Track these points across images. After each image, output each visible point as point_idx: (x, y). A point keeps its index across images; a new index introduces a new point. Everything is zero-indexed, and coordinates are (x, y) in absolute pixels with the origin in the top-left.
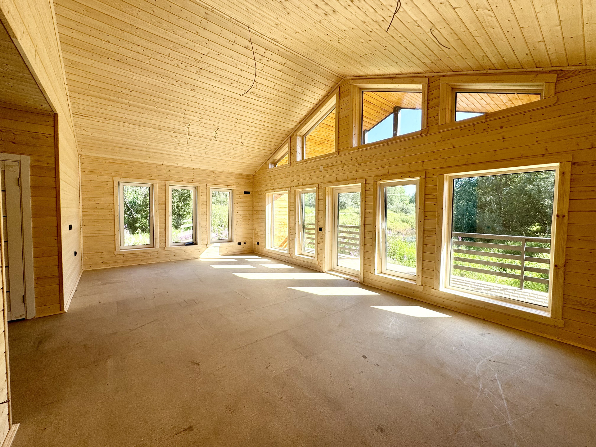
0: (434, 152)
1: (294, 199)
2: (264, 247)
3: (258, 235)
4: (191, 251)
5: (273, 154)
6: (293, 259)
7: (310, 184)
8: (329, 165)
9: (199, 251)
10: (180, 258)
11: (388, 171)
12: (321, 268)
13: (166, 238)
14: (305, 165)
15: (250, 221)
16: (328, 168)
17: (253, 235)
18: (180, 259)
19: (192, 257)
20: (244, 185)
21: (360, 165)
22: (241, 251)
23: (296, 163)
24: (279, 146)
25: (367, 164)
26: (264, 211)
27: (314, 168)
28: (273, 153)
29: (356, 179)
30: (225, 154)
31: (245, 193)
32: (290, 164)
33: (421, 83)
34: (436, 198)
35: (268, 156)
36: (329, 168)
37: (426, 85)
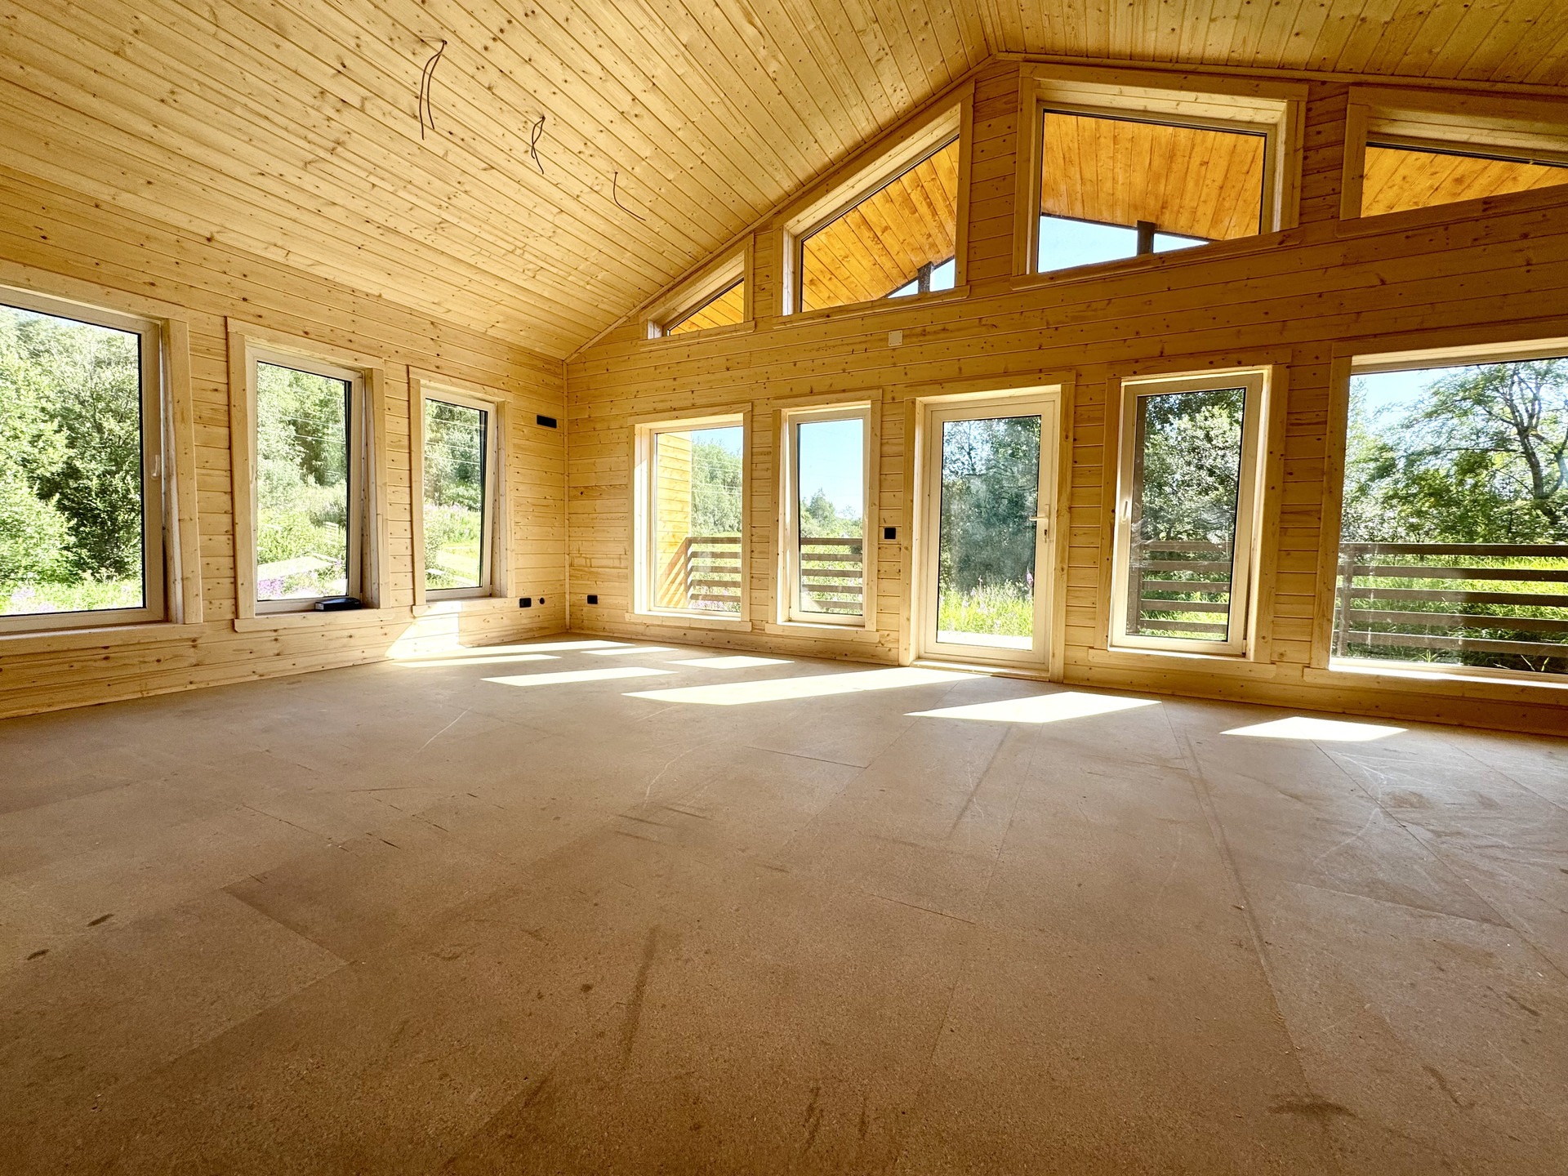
0: (1320, 296)
1: (771, 440)
2: (628, 608)
3: (591, 573)
4: (352, 632)
5: (669, 290)
6: (765, 639)
7: (844, 391)
8: (928, 329)
9: (384, 631)
10: (304, 663)
11: (1163, 348)
12: (894, 651)
13: (235, 577)
14: (824, 328)
15: (556, 524)
16: (922, 338)
17: (567, 574)
18: (305, 668)
19: (354, 656)
20: (535, 393)
21: (1056, 329)
22: (531, 630)
23: (781, 320)
24: (701, 263)
25: (1084, 327)
26: (627, 488)
27: (864, 338)
28: (670, 285)
29: (1041, 371)
30: (511, 248)
31: (543, 421)
32: (753, 323)
33: (1284, 98)
34: (1326, 422)
35: (648, 294)
36: (927, 338)
37: (1303, 106)
